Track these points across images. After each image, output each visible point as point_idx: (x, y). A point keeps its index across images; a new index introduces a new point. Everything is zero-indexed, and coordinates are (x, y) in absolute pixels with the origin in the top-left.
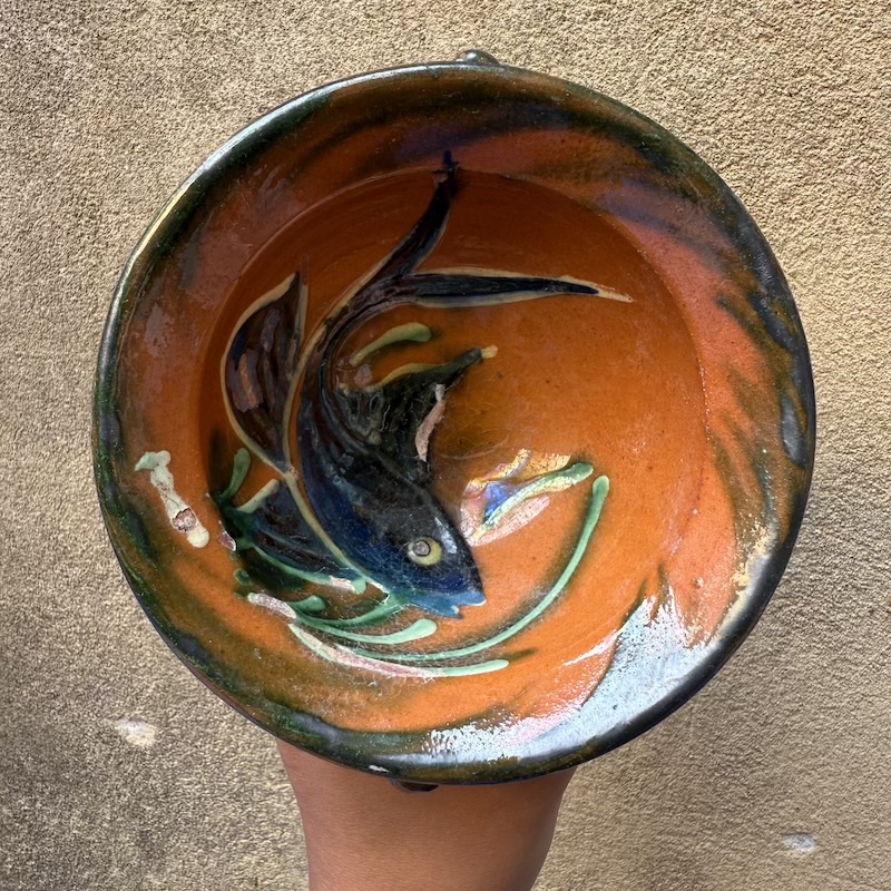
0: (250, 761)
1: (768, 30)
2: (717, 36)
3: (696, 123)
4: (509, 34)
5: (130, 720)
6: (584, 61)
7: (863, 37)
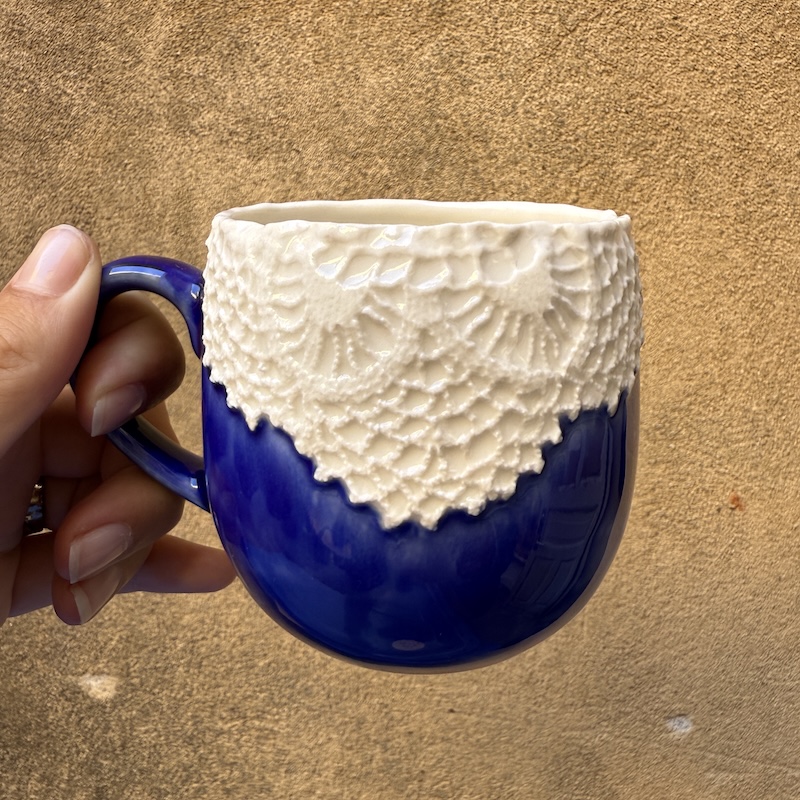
0: (204, 703)
1: (608, 67)
2: (573, 72)
3: (561, 134)
4: (422, 73)
5: (94, 674)
6: (478, 92)
7: (674, 71)
